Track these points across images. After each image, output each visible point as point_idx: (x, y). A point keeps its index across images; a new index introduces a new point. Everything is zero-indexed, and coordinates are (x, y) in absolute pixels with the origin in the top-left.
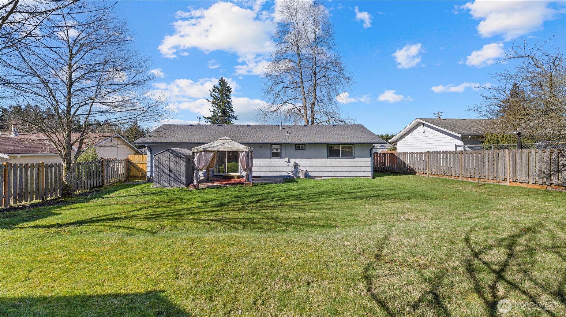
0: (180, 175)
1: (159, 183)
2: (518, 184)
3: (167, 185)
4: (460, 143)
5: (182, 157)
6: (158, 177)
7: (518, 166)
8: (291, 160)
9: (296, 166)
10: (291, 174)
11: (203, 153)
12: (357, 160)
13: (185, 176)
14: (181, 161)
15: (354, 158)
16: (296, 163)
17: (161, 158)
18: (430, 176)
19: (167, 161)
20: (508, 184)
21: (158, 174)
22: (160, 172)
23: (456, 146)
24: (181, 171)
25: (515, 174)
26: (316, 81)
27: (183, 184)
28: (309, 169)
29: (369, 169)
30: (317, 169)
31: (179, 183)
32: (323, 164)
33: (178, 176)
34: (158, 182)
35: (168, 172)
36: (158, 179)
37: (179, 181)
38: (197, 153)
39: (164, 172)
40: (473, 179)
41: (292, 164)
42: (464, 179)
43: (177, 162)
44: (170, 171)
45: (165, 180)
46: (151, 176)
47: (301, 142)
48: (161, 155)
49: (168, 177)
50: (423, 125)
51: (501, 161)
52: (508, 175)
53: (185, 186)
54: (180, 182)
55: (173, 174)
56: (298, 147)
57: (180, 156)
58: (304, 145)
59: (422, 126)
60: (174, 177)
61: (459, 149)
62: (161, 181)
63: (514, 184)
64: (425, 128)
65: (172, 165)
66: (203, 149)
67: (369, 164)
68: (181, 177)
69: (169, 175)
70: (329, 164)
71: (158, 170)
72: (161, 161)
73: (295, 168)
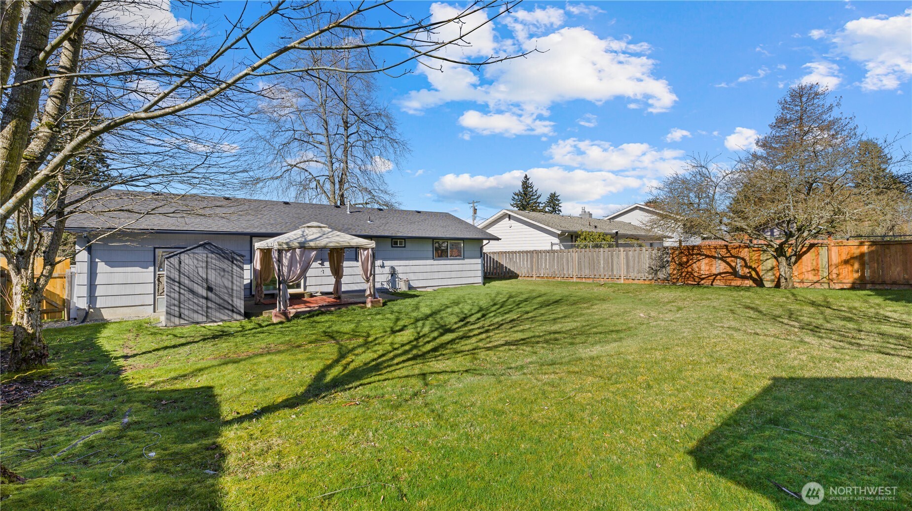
0: (232, 296)
1: (180, 317)
2: (631, 281)
3: (201, 318)
4: (556, 240)
5: (237, 260)
6: (176, 303)
7: (631, 264)
8: (387, 263)
9: (393, 273)
10: (386, 286)
11: (298, 251)
12: (467, 261)
13: (243, 297)
14: (235, 267)
15: (464, 258)
16: (393, 268)
17: (187, 262)
18: (538, 279)
19: (200, 269)
20: (622, 281)
21: (177, 296)
22: (182, 291)
23: (552, 244)
24: (235, 288)
25: (628, 272)
26: (348, 137)
27: (239, 313)
28: (411, 277)
29: (480, 273)
30: (421, 276)
31: (230, 313)
32: (428, 269)
33: (226, 298)
34: (177, 314)
35: (203, 292)
36: (177, 309)
37: (230, 308)
38: (287, 251)
39: (192, 291)
40: (587, 280)
41: (387, 270)
42: (578, 280)
43: (224, 270)
44: (210, 289)
45: (196, 308)
46: (90, 308)
47: (399, 234)
48: (183, 256)
49: (204, 301)
50: (510, 217)
51: (615, 259)
52: (623, 273)
53: (242, 318)
54: (233, 311)
55: (216, 294)
56: (396, 243)
57: (233, 258)
58: (405, 239)
59: (507, 219)
60: (218, 301)
61: (556, 248)
62: (186, 312)
63: (627, 282)
64: (512, 221)
65: (213, 276)
66: (299, 243)
67: (479, 267)
68: (235, 299)
69: (207, 299)
70: (435, 268)
71: (177, 289)
72: (185, 268)
73: (392, 276)
